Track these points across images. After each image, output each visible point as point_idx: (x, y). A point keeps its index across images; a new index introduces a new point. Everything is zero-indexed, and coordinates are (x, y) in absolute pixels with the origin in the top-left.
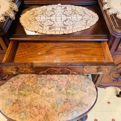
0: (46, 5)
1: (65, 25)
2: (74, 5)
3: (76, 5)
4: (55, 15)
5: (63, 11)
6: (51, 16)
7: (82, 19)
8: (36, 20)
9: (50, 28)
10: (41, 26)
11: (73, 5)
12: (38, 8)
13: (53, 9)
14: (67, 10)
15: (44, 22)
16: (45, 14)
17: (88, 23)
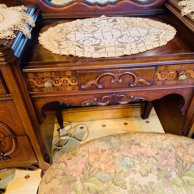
0: (81, 19)
1: (121, 43)
2: (128, 16)
3: (131, 16)
4: (99, 31)
5: (112, 25)
6: (93, 32)
7: (148, 34)
8: (67, 39)
9: (97, 49)
10: (79, 47)
11: (125, 16)
12: (68, 24)
13: (93, 23)
14: (118, 23)
15: (84, 41)
16: (83, 30)
17: (161, 38)
